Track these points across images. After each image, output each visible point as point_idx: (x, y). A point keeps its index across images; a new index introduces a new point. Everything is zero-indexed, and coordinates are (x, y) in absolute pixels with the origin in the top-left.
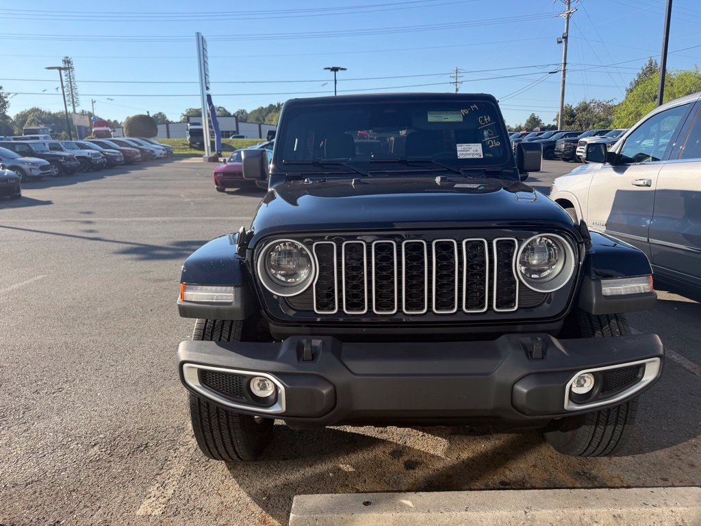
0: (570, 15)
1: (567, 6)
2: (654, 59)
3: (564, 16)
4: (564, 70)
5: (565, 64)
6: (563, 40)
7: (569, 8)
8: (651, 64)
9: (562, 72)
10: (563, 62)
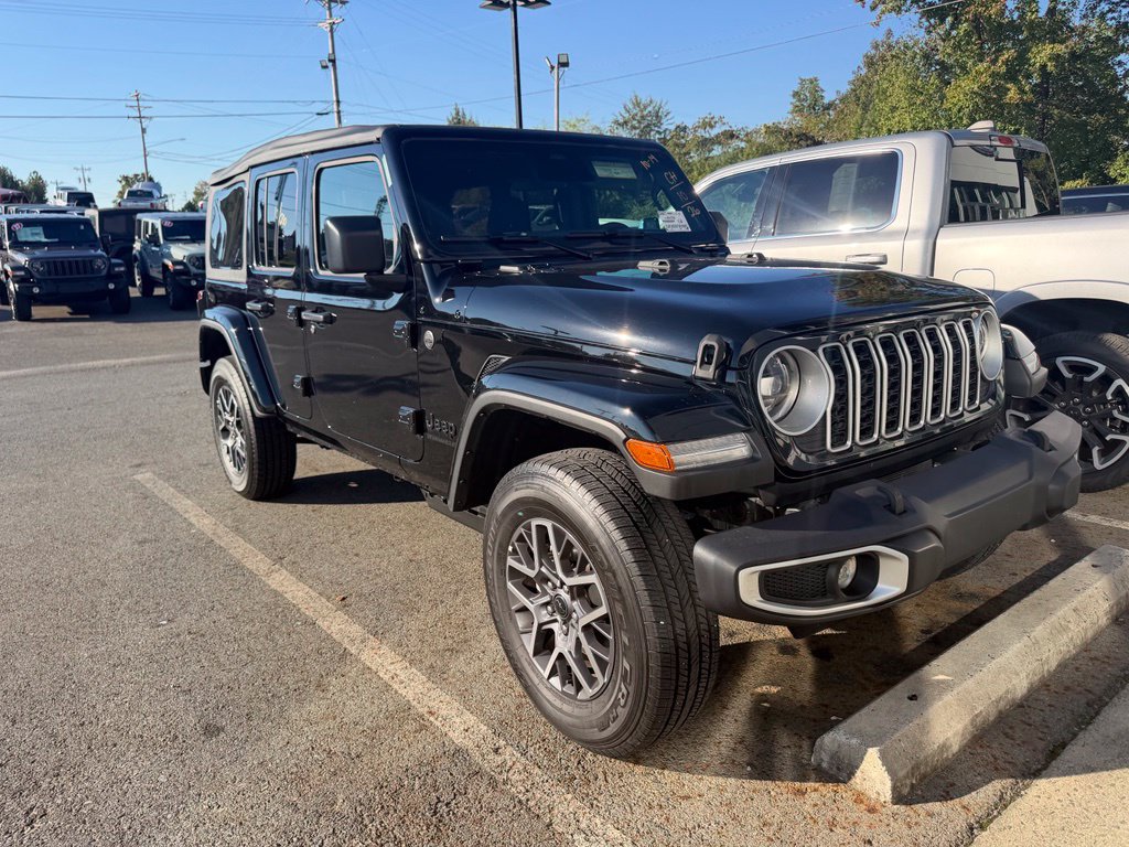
0: (335, 27)
1: (328, 12)
2: (460, 108)
3: (325, 26)
4: (339, 112)
5: (338, 102)
6: (330, 64)
7: (331, 16)
8: (458, 114)
9: (336, 114)
10: (335, 99)
